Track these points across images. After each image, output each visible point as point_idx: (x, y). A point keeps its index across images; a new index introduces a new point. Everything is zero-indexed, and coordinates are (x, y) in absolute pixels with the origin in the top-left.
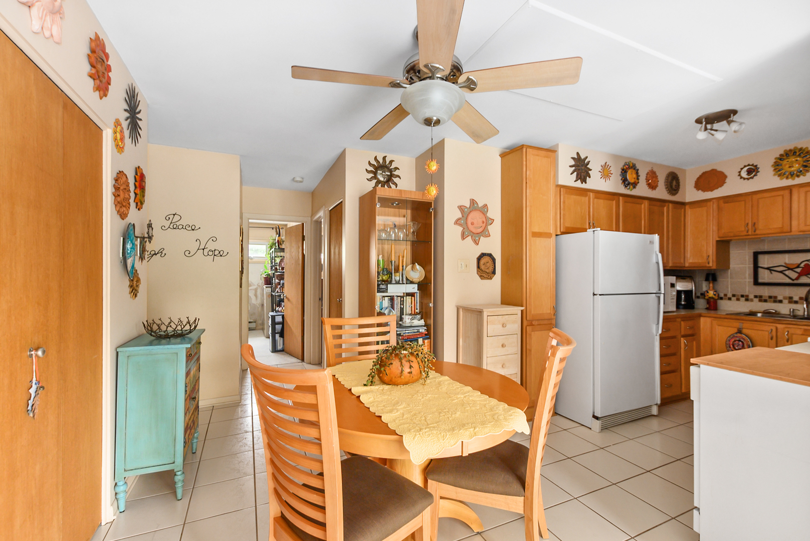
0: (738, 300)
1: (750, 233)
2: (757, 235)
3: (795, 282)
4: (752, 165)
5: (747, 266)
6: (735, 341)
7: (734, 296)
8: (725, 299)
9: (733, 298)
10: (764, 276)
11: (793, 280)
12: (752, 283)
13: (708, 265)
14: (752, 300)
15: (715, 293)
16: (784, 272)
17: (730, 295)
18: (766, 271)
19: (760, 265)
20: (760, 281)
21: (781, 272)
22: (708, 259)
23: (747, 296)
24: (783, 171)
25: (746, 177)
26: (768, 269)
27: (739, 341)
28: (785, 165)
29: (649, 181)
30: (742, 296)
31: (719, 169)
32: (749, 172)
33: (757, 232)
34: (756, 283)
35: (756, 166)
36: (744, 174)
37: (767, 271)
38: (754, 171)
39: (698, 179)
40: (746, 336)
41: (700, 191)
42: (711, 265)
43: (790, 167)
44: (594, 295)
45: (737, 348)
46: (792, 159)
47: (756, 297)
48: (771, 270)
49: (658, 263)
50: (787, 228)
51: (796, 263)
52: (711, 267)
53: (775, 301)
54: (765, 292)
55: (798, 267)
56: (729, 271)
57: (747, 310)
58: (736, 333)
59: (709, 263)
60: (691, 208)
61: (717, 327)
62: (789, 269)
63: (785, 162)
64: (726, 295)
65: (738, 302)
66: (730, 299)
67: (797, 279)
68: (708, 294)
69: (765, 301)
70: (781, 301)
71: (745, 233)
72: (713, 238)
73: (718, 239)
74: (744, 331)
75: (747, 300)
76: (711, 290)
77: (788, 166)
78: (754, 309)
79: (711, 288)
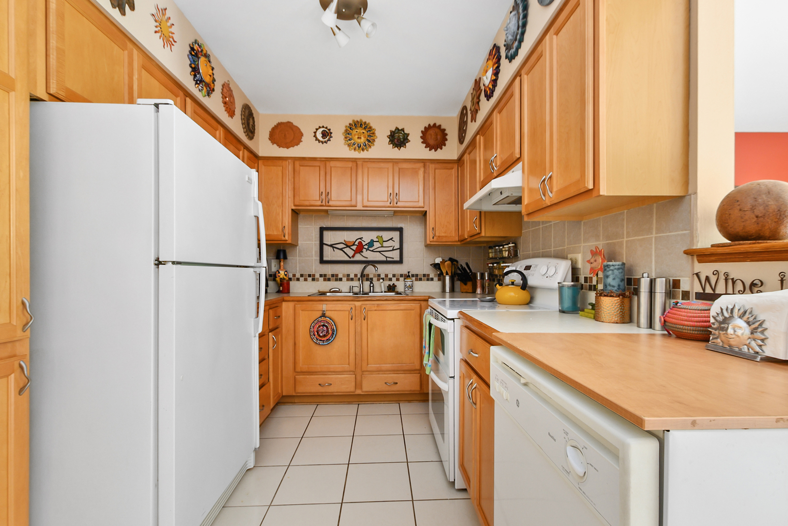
0: (306, 280)
1: (324, 203)
2: (330, 206)
3: (352, 259)
4: (326, 128)
5: (314, 242)
6: (319, 326)
7: (302, 276)
8: (294, 280)
9: (302, 279)
10: (329, 254)
11: (350, 258)
12: (319, 261)
13: (283, 238)
14: (318, 280)
15: (286, 273)
16: (343, 249)
17: (298, 275)
18: (329, 247)
19: (324, 242)
20: (325, 259)
21: (341, 249)
22: (283, 231)
23: (314, 275)
24: (353, 141)
25: (321, 139)
26: (331, 246)
27: (324, 325)
28: (355, 135)
29: (226, 98)
30: (310, 276)
31: (296, 123)
32: (324, 134)
33: (331, 203)
34: (322, 261)
35: (329, 130)
36: (319, 136)
37: (330, 249)
38: (328, 135)
39: (273, 129)
40: (330, 319)
41: (275, 145)
42: (287, 238)
43: (358, 138)
44: (159, 263)
45: (321, 335)
46: (360, 130)
47: (321, 276)
48: (333, 247)
49: (257, 218)
50: (353, 203)
51: (351, 241)
52: (287, 241)
53: (336, 280)
54: (329, 270)
55: (354, 245)
56: (298, 247)
57: (315, 291)
58: (321, 317)
59: (284, 237)
60: (265, 166)
61: (301, 311)
62: (348, 246)
63: (354, 132)
64: (294, 275)
65: (306, 282)
66: (298, 279)
67: (353, 256)
68: (279, 274)
69: (329, 280)
70: (341, 279)
71: (319, 203)
72: (289, 206)
73: (294, 208)
74: (327, 314)
75: (313, 280)
76: (282, 270)
77: (357, 137)
78: (322, 290)
79: (282, 268)
